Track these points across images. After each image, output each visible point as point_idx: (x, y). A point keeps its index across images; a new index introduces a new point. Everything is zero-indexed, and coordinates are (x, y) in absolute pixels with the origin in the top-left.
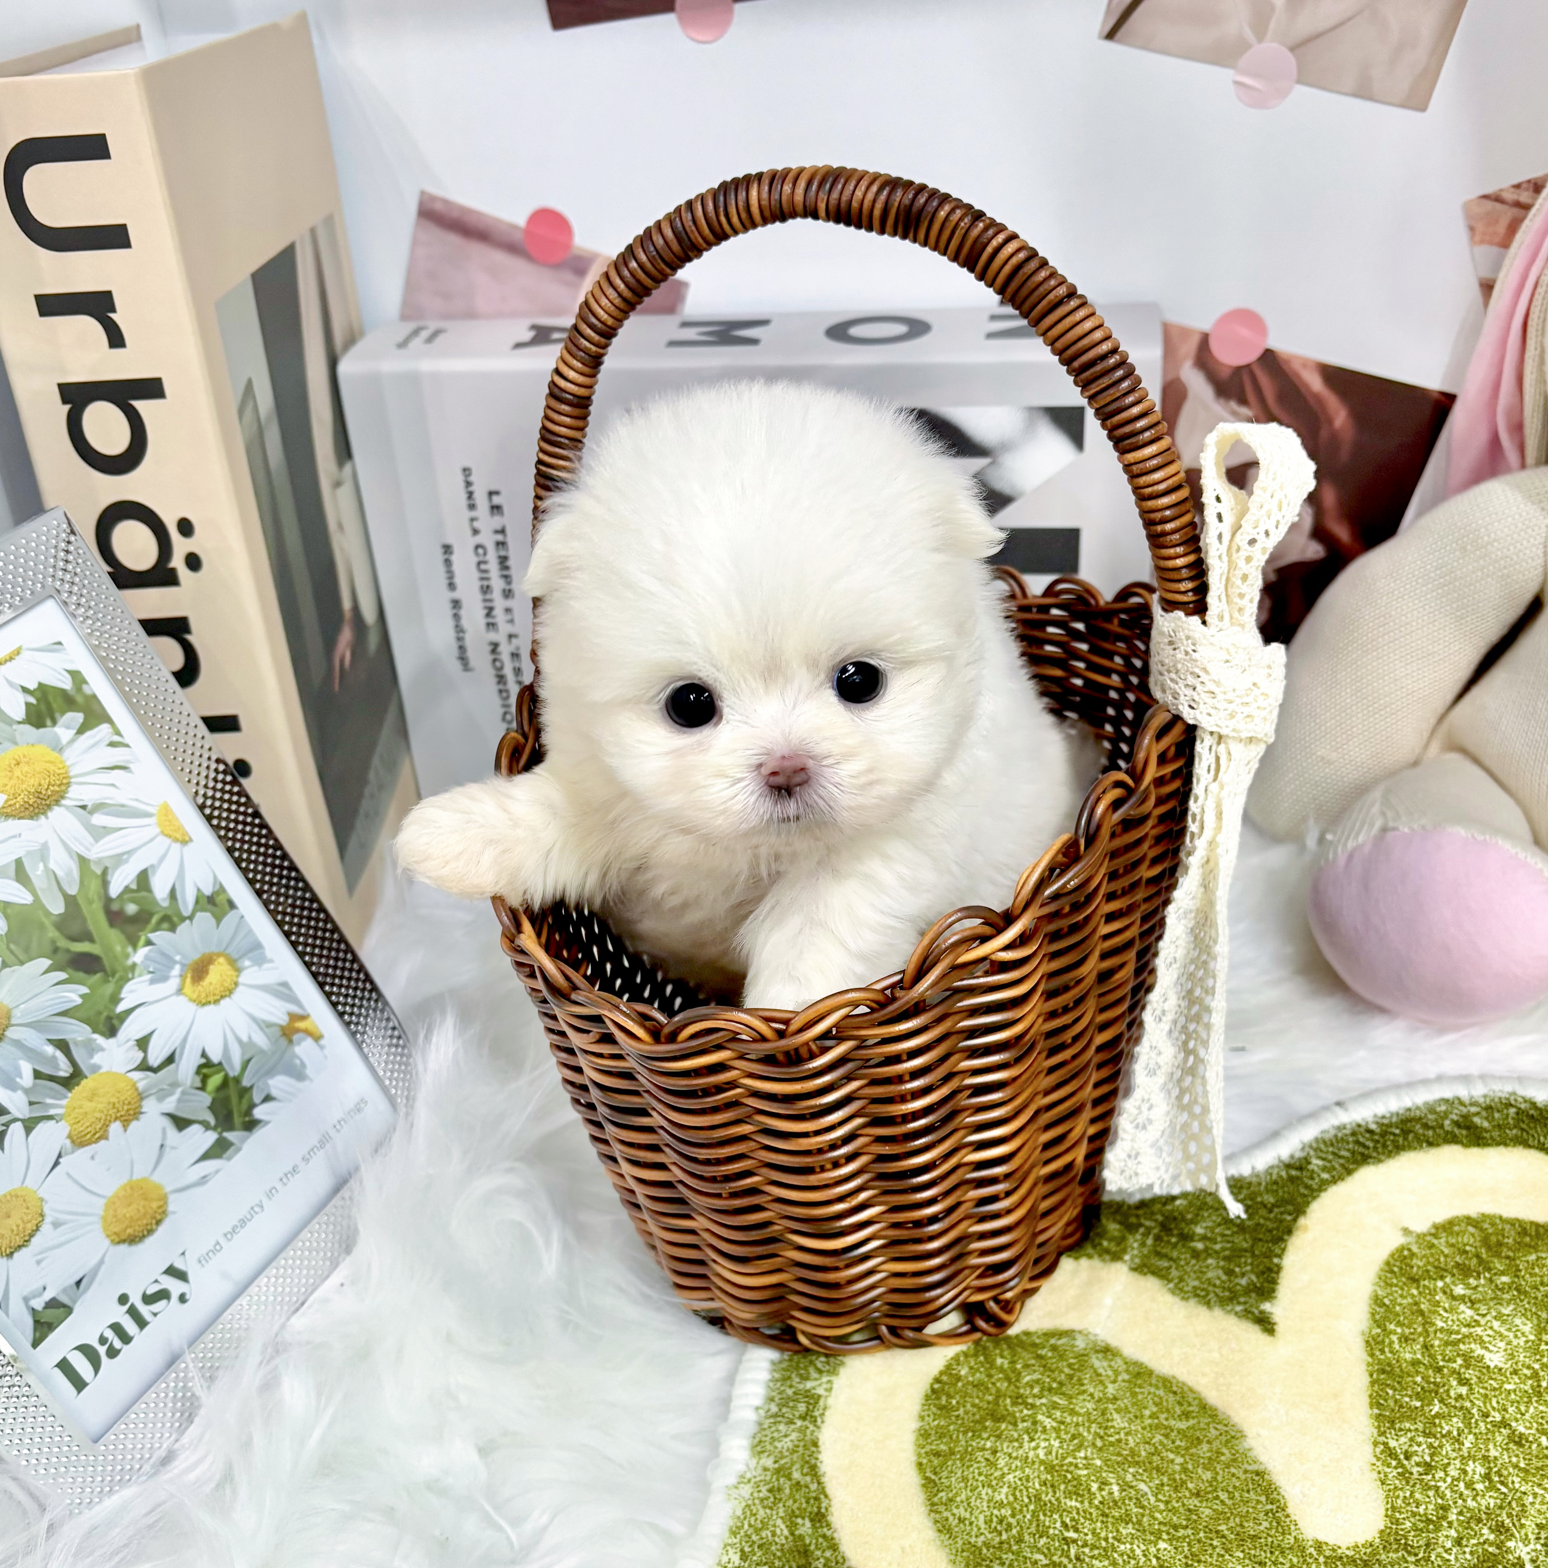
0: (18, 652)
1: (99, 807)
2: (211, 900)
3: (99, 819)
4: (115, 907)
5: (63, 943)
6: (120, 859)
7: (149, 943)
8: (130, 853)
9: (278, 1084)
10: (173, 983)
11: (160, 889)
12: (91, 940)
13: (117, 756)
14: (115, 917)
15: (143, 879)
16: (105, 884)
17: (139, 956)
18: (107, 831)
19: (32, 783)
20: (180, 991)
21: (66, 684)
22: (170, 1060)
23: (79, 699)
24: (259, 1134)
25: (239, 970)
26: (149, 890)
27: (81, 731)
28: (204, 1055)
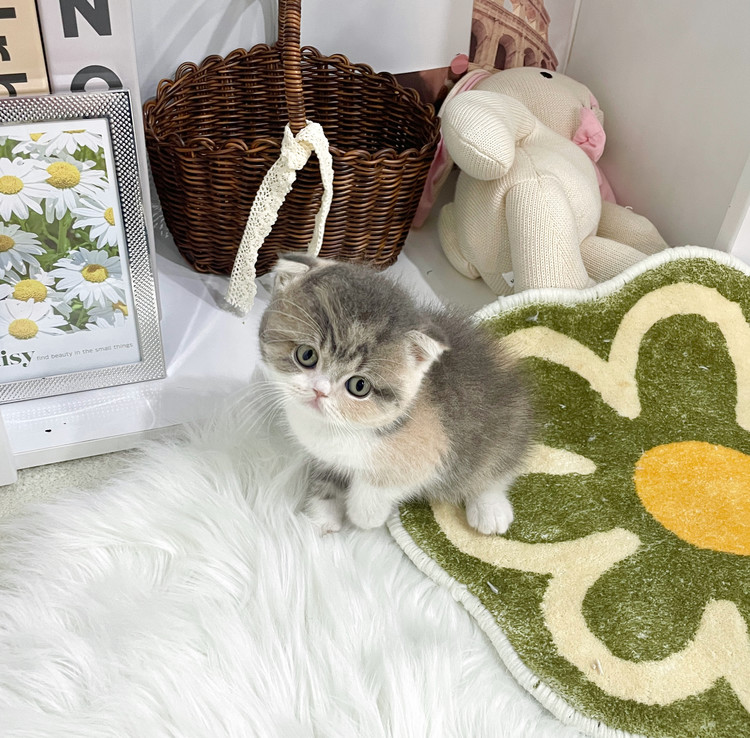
0: (83, 131)
1: (85, 197)
2: (111, 248)
3: (82, 200)
4: (73, 232)
5: (46, 233)
6: (83, 217)
7: (78, 250)
8: (88, 217)
9: (100, 320)
10: (80, 268)
11: (93, 235)
12: (57, 238)
13: (102, 183)
14: (70, 234)
15: (89, 228)
16: (73, 223)
17: (72, 252)
18: (83, 206)
19: (63, 177)
20: (81, 271)
21: (96, 151)
22: (64, 291)
23: (98, 158)
24: (84, 332)
25: (108, 277)
26: (89, 233)
27: (92, 169)
28: (78, 296)
